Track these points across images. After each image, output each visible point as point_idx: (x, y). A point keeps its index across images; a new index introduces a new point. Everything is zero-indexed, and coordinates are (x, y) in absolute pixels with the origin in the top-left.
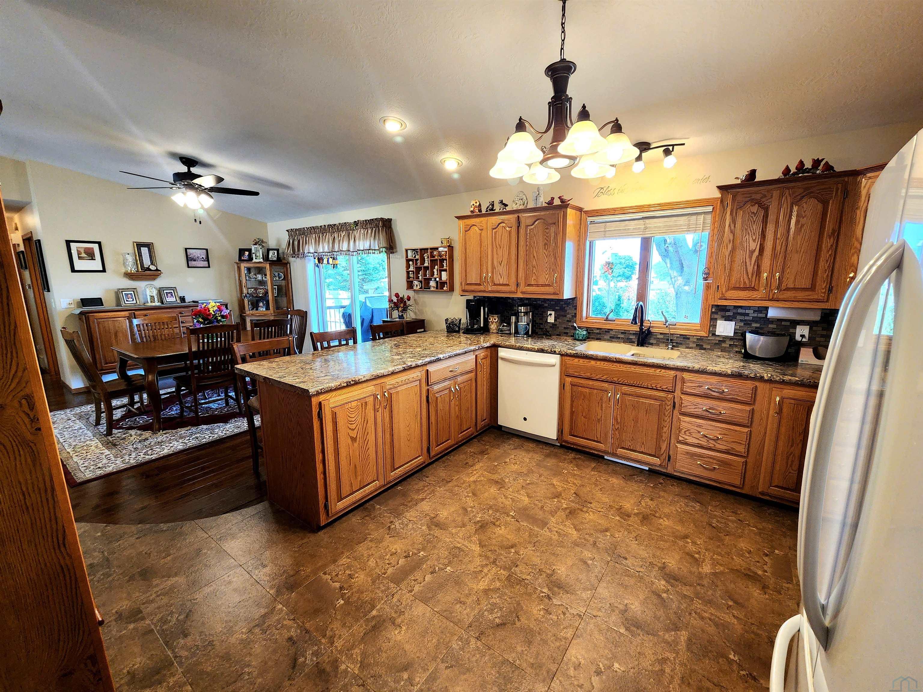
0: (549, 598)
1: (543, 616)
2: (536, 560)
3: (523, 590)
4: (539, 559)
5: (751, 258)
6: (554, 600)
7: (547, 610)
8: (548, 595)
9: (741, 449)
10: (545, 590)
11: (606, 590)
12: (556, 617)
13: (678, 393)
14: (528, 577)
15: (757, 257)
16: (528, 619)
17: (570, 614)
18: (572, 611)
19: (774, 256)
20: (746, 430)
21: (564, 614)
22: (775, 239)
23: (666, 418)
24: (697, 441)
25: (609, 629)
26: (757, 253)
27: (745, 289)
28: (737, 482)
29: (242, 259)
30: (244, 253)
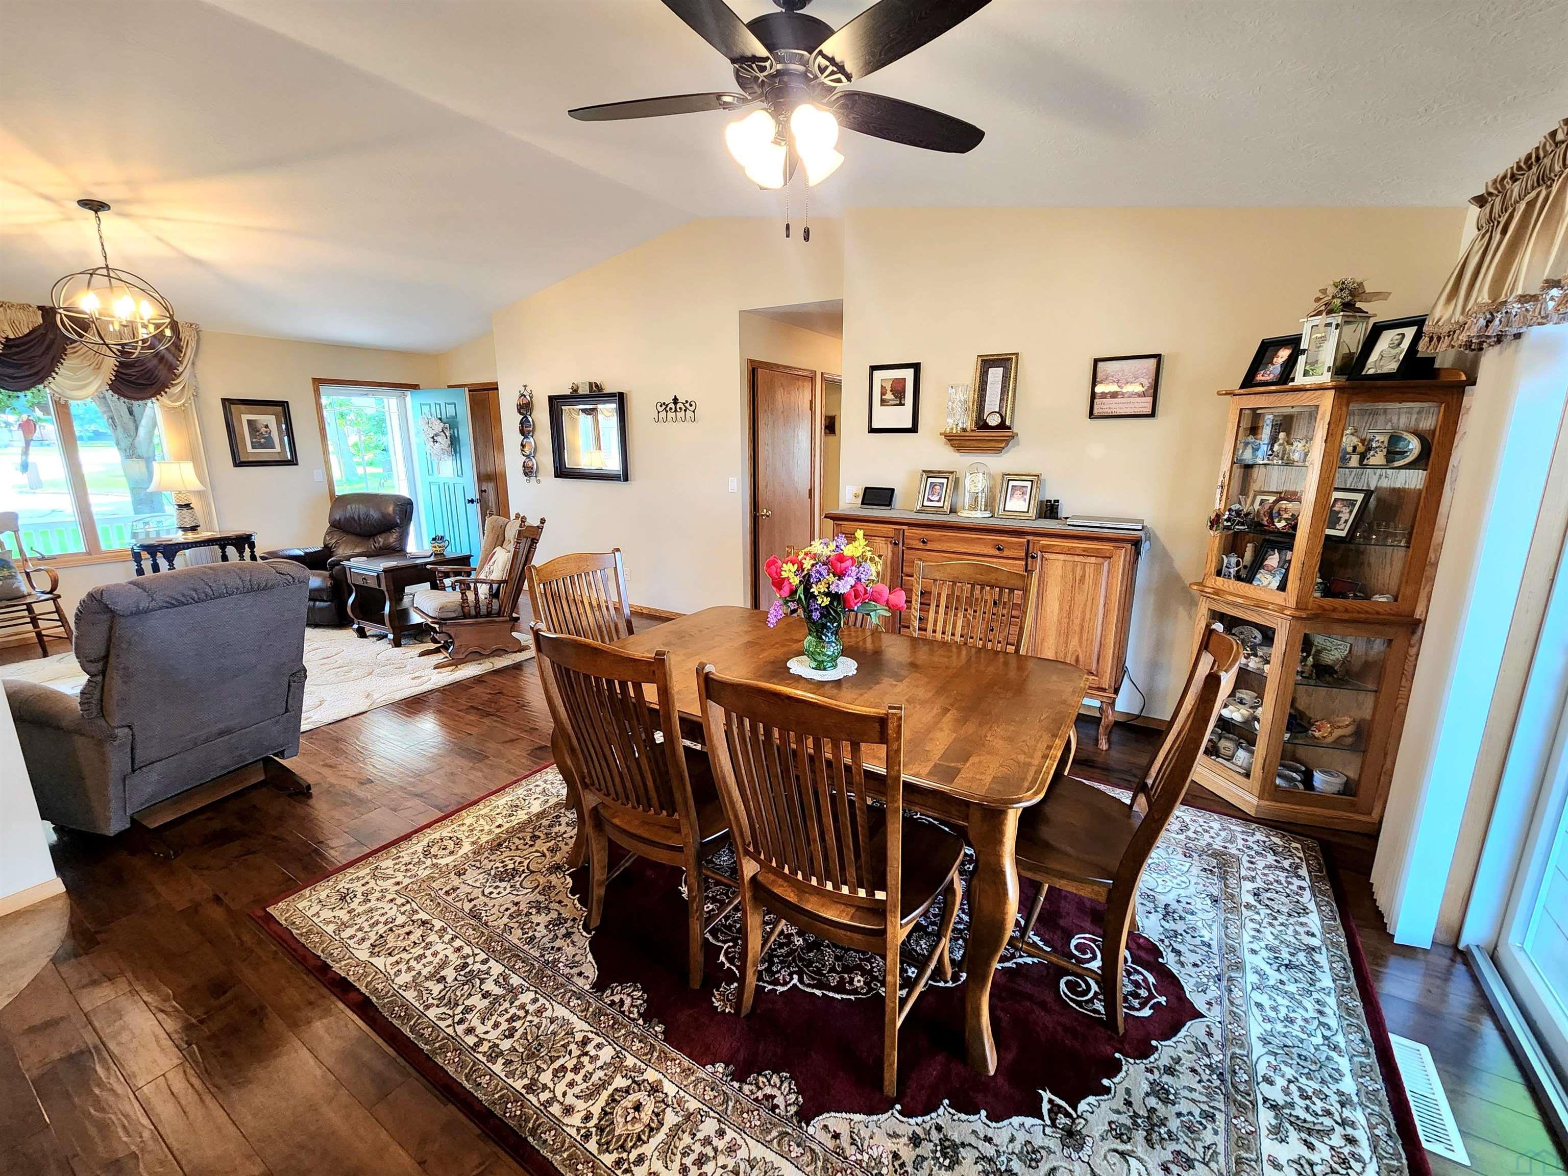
29: (1259, 378)
30: (1275, 354)
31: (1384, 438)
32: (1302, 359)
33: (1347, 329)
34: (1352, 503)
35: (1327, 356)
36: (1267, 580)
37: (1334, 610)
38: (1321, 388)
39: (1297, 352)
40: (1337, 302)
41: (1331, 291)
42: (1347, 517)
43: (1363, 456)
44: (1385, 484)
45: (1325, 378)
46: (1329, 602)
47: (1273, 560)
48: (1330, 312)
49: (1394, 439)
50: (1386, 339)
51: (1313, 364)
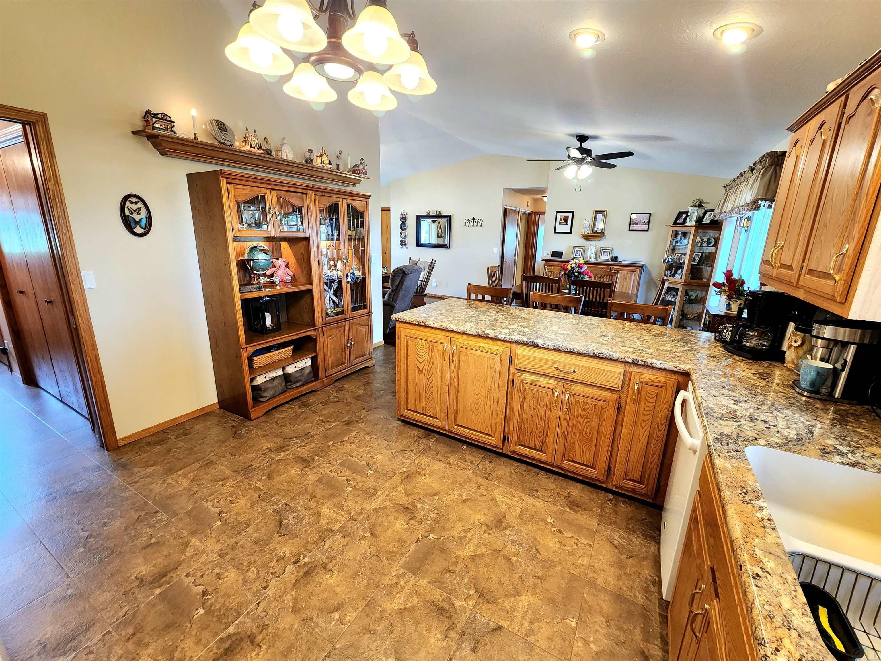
0: (295, 562)
1: (276, 555)
2: (349, 555)
3: (311, 541)
4: (351, 558)
6: (292, 566)
7: (283, 559)
8: (299, 562)
10: (306, 560)
11: (287, 626)
12: (272, 566)
14: (326, 546)
16: (279, 543)
17: (272, 579)
18: (273, 581)
21: (273, 574)
25: (239, 615)
29: (678, 222)
30: (682, 216)
31: (707, 239)
32: (688, 218)
33: (700, 210)
34: (699, 255)
35: (695, 218)
36: (677, 277)
37: (693, 283)
38: (691, 226)
39: (687, 216)
40: (697, 204)
41: (696, 201)
42: (697, 259)
43: (702, 244)
44: (707, 251)
45: (694, 223)
46: (692, 281)
47: (679, 271)
48: (695, 206)
49: (709, 239)
50: (708, 214)
51: (691, 219)
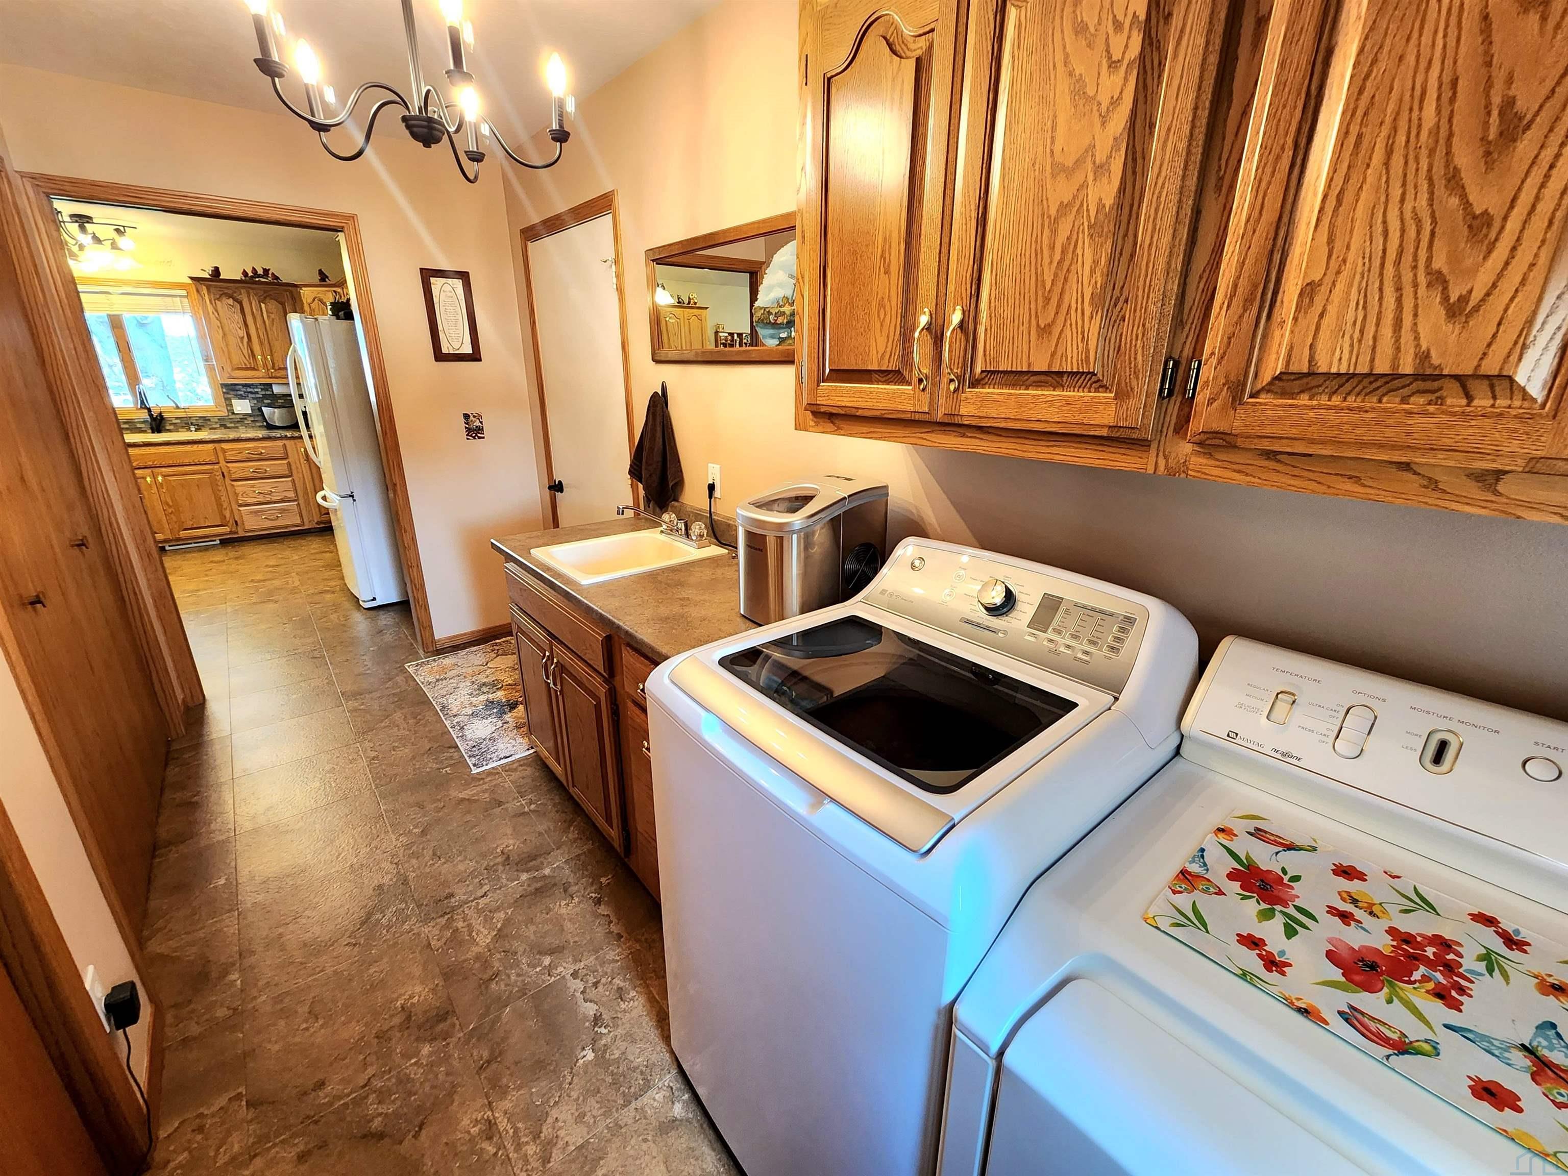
5: (242, 343)
9: (291, 495)
13: (223, 463)
15: (248, 343)
19: (261, 343)
20: (290, 479)
22: (257, 328)
23: (220, 488)
24: (255, 500)
26: (246, 339)
27: (247, 369)
28: (298, 521)
